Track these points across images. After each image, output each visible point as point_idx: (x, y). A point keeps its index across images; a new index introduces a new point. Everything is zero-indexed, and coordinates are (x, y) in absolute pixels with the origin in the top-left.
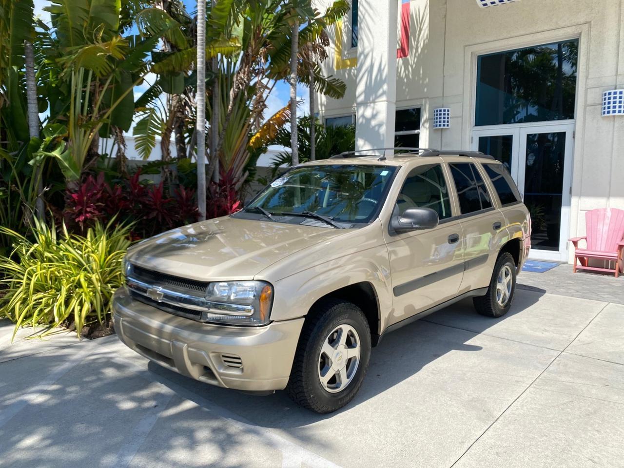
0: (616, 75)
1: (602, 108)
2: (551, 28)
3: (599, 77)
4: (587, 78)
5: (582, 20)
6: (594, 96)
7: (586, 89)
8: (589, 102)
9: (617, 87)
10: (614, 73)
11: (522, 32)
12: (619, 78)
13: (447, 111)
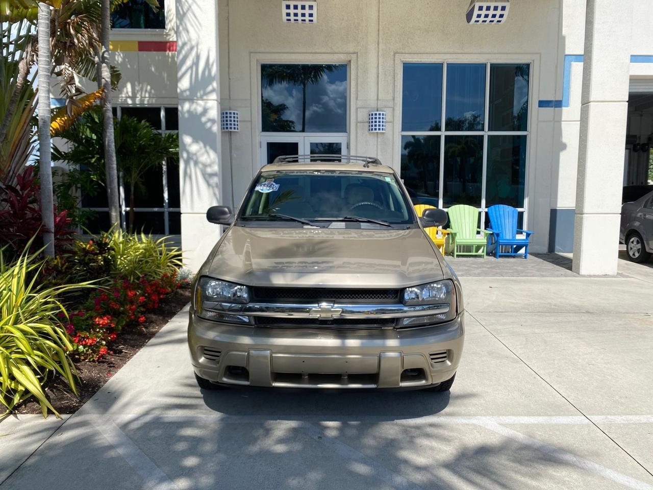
0: (378, 99)
1: (369, 126)
2: (327, 51)
3: (365, 100)
4: (357, 99)
5: (351, 50)
6: (363, 115)
7: (357, 109)
8: (360, 119)
9: (379, 109)
10: (376, 98)
11: (304, 51)
12: (380, 102)
13: (232, 113)
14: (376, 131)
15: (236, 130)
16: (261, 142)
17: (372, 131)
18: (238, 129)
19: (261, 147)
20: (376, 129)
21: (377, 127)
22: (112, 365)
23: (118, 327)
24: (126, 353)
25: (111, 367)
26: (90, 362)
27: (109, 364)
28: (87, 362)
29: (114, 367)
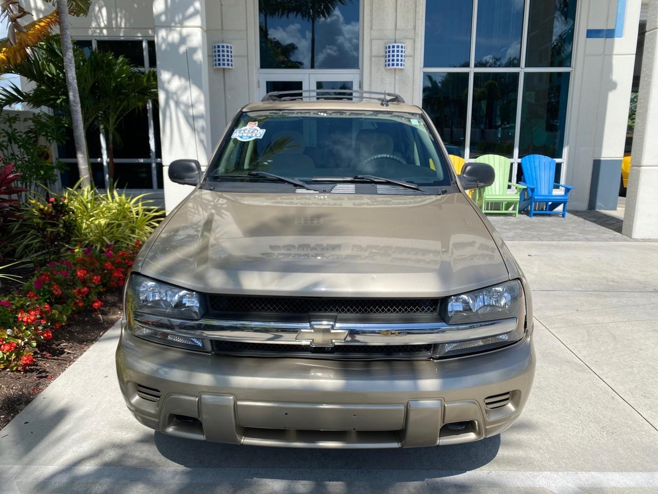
0: (396, 29)
1: (386, 60)
3: (381, 30)
4: (371, 28)
6: (378, 48)
7: (371, 40)
8: (374, 53)
9: (397, 41)
10: (394, 27)
12: (398, 32)
13: (225, 47)
14: (393, 67)
15: (230, 67)
16: (259, 81)
17: (389, 67)
18: (232, 65)
19: (259, 87)
20: (393, 65)
21: (395, 62)
22: (44, 374)
23: (62, 318)
24: (68, 353)
25: (42, 377)
26: (12, 371)
27: (40, 373)
28: (9, 371)
29: (46, 377)
